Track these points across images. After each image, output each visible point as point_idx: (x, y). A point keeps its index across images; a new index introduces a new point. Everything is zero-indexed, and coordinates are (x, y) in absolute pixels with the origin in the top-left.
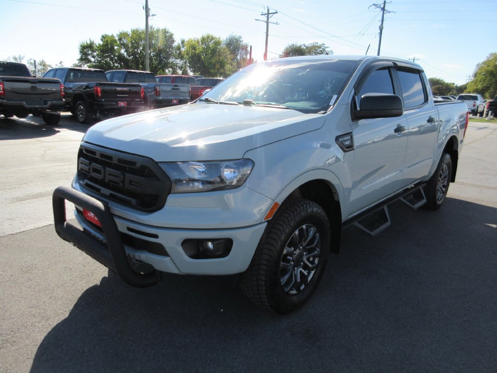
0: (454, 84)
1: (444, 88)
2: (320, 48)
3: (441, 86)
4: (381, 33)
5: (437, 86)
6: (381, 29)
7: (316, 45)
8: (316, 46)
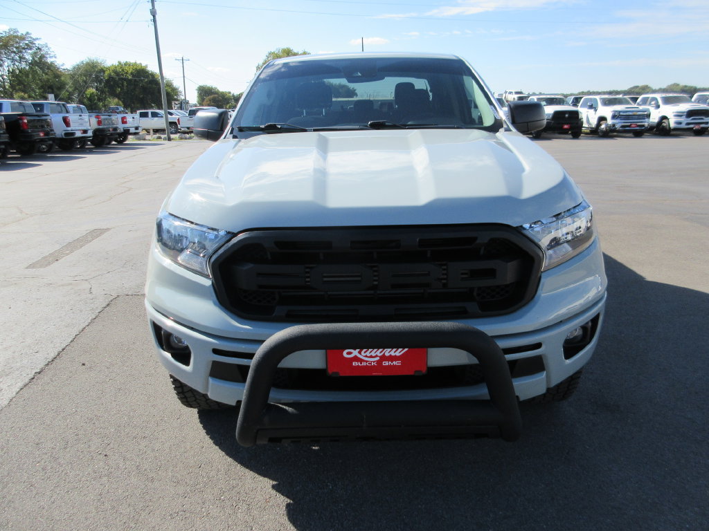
0: (230, 93)
1: (220, 98)
2: (24, 39)
3: (216, 95)
4: (155, 21)
5: (212, 96)
6: (154, 13)
7: (15, 34)
8: (17, 37)
